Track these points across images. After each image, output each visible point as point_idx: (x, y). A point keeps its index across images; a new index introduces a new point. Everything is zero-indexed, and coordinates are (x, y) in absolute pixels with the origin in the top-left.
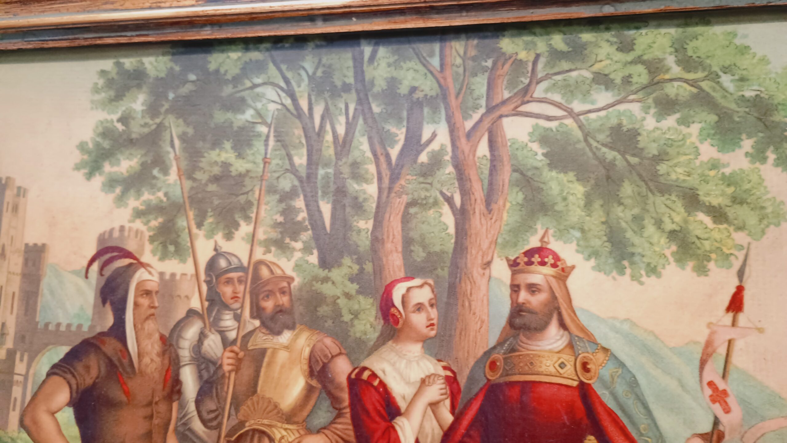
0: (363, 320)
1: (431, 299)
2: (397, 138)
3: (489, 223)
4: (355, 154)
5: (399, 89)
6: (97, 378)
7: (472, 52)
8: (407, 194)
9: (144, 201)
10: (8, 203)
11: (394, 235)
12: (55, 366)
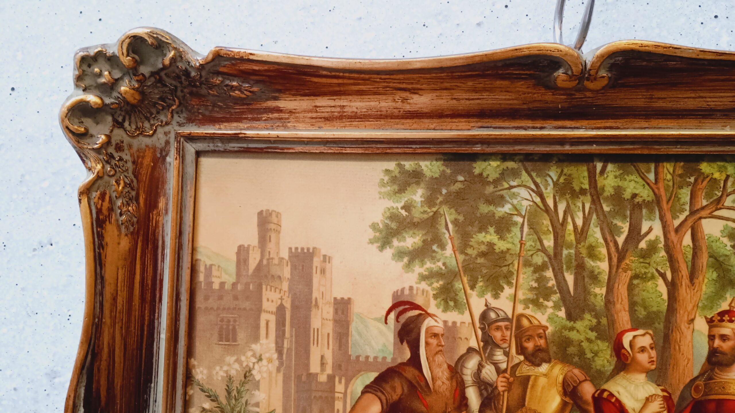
0: (602, 357)
1: (651, 344)
2: (622, 230)
3: (692, 293)
4: (590, 240)
5: (623, 194)
6: (402, 395)
7: (679, 171)
8: (631, 270)
9: (427, 269)
10: (317, 267)
11: (622, 299)
12: (367, 387)
